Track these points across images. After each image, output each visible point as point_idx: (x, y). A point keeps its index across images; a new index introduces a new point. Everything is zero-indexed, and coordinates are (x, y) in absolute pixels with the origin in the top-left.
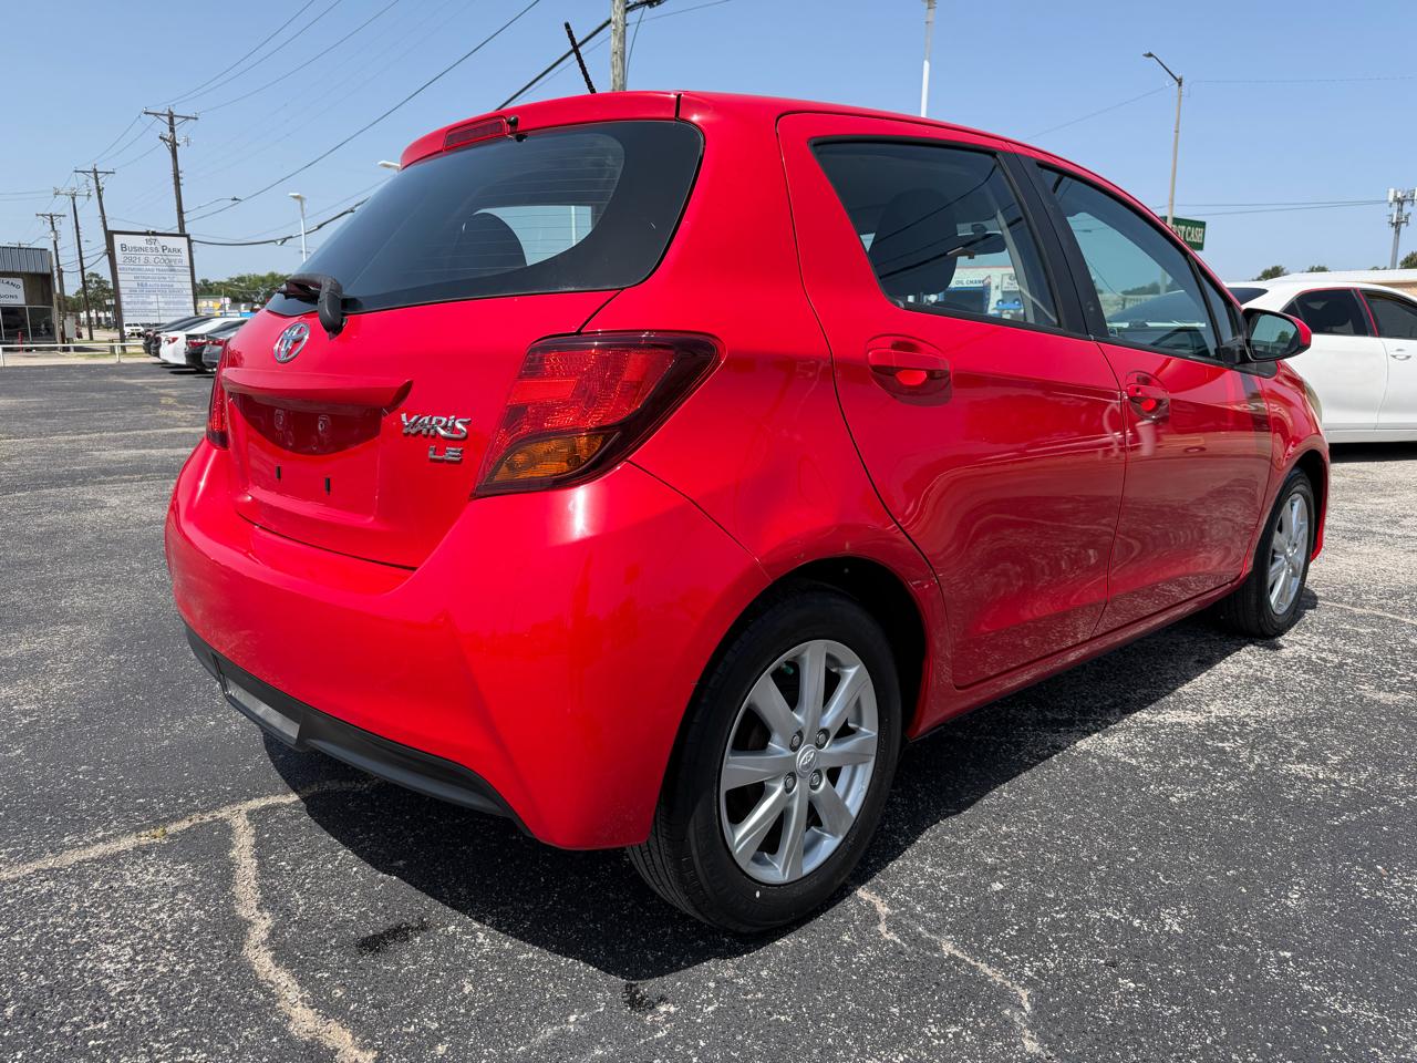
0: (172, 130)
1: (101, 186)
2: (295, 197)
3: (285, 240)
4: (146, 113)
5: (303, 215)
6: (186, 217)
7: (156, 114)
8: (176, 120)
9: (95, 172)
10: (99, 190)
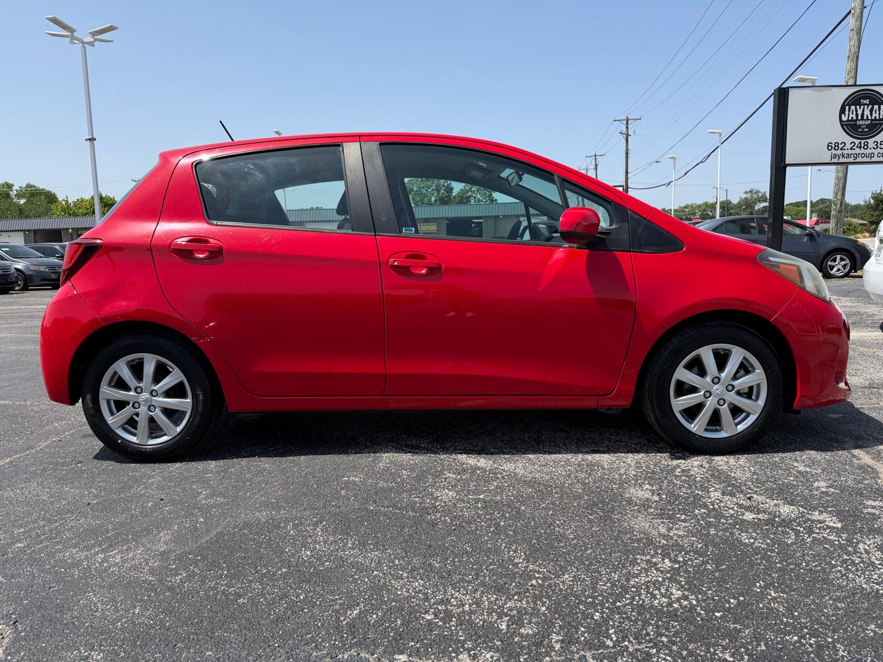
0: (627, 128)
1: (597, 163)
2: (671, 158)
3: (670, 183)
4: (615, 121)
5: (675, 168)
6: (629, 175)
7: (619, 120)
8: (630, 122)
9: (595, 156)
10: (596, 165)
